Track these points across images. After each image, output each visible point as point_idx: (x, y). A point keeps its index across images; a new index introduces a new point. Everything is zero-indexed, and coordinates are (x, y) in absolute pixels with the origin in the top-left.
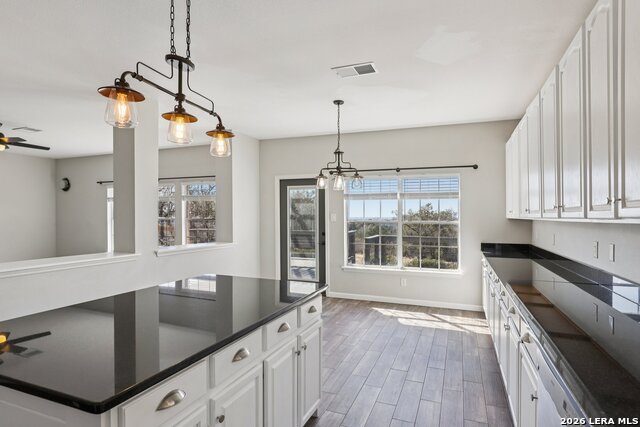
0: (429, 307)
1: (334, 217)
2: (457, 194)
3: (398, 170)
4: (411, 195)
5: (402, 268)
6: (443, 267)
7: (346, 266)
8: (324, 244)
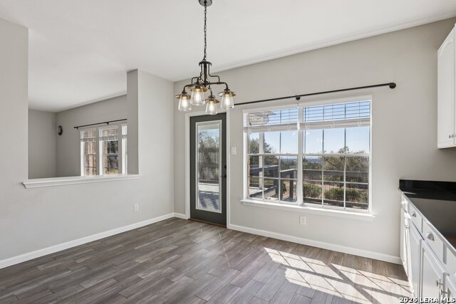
0: (330, 252)
1: (234, 151)
2: (368, 120)
3: (298, 98)
4: (311, 124)
5: (302, 205)
6: (349, 205)
7: (245, 200)
8: (225, 176)
